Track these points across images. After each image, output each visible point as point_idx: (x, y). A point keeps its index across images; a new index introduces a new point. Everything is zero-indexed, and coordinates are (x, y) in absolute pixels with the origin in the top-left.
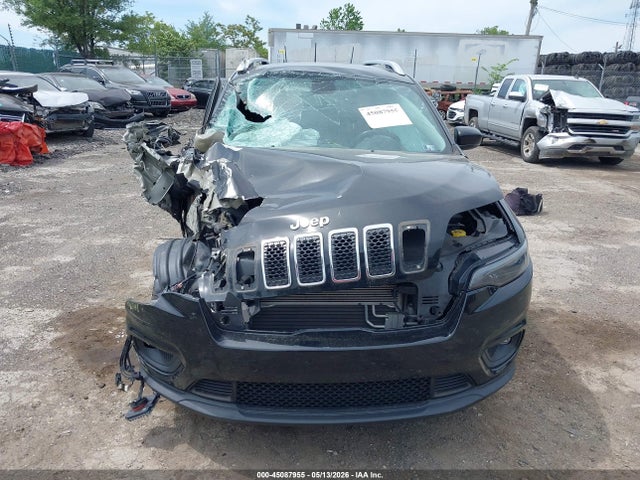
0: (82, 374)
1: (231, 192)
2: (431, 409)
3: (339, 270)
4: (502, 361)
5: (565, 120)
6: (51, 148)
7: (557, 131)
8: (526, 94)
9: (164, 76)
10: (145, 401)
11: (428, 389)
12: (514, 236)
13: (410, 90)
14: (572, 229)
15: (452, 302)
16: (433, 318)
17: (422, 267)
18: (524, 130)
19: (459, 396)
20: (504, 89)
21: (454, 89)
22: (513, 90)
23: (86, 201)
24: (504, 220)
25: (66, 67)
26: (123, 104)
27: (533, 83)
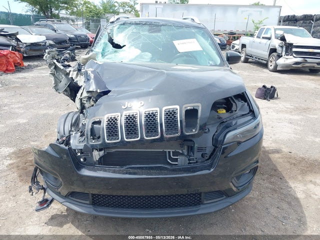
0: (20, 184)
1: (93, 88)
2: (202, 210)
3: (148, 132)
4: (244, 183)
5: (291, 50)
6: (26, 64)
7: (287, 55)
8: (271, 36)
9: (88, 28)
10: (47, 200)
11: (200, 199)
12: (252, 113)
13: (203, 32)
14: (292, 107)
15: (214, 150)
16: (203, 159)
17: (196, 131)
18: (270, 55)
19: (218, 203)
20: (260, 33)
21: (235, 34)
22: (264, 34)
23: (39, 90)
24: (248, 104)
25: (37, 23)
26: (65, 41)
27: (275, 30)
